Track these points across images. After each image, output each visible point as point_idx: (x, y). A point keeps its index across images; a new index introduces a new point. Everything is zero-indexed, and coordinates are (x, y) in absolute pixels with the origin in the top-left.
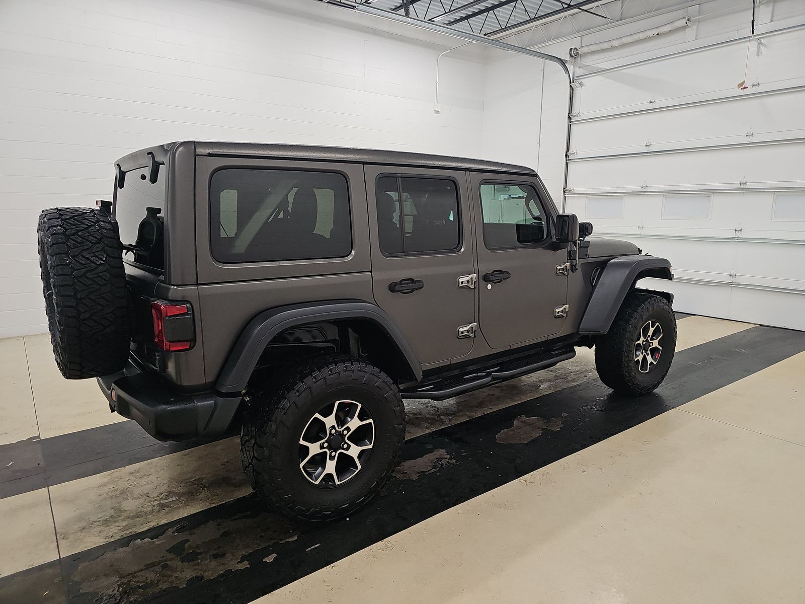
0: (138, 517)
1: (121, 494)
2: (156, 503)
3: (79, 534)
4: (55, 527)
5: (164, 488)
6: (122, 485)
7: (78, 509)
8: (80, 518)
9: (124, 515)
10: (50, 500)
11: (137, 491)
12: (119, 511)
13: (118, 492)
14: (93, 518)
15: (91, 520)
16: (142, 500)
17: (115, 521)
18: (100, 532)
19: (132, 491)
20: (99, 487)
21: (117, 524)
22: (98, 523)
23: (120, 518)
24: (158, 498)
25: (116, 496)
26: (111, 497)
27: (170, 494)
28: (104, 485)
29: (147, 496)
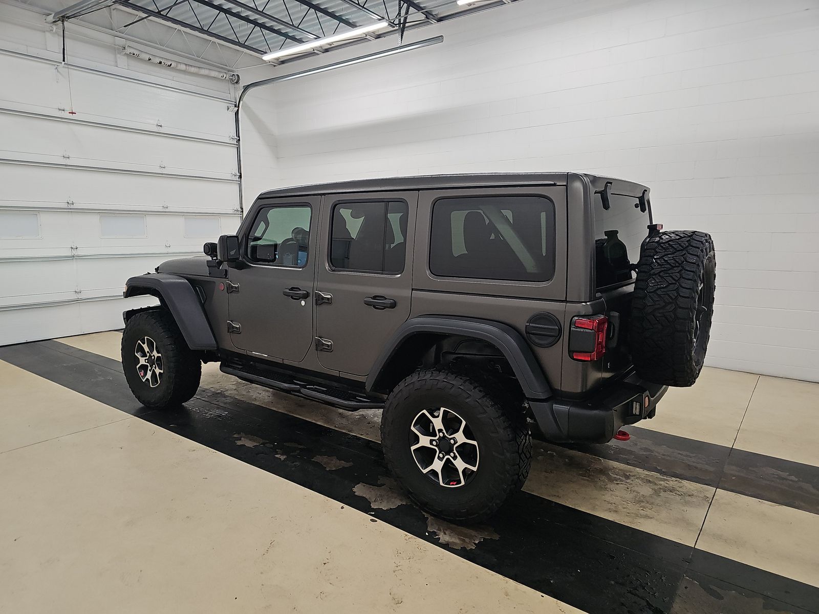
0: (650, 481)
1: (643, 502)
2: (628, 481)
3: (695, 494)
4: (709, 508)
5: (611, 486)
6: (632, 508)
7: (683, 510)
8: (687, 503)
9: (656, 487)
10: (700, 533)
11: (629, 496)
12: (657, 493)
13: (643, 504)
14: (678, 498)
15: (680, 497)
16: (636, 488)
17: (666, 487)
18: (681, 487)
19: (633, 498)
20: (651, 518)
21: (666, 485)
22: (678, 493)
23: (661, 487)
24: (622, 483)
25: (648, 502)
26: (652, 504)
27: (611, 480)
28: (647, 517)
29: (628, 488)
